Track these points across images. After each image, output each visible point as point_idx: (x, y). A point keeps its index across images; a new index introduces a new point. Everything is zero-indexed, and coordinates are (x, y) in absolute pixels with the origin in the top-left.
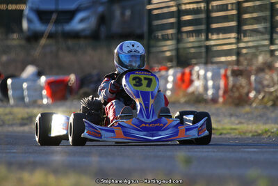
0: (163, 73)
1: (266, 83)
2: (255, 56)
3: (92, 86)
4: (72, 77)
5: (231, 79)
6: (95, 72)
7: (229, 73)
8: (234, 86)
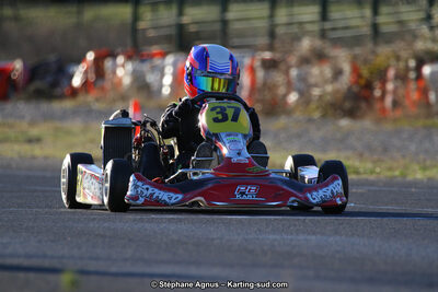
0: (157, 61)
1: (312, 80)
2: (297, 38)
3: (49, 79)
4: (18, 65)
5: (260, 74)
6: (52, 58)
7: (257, 64)
8: (265, 84)
